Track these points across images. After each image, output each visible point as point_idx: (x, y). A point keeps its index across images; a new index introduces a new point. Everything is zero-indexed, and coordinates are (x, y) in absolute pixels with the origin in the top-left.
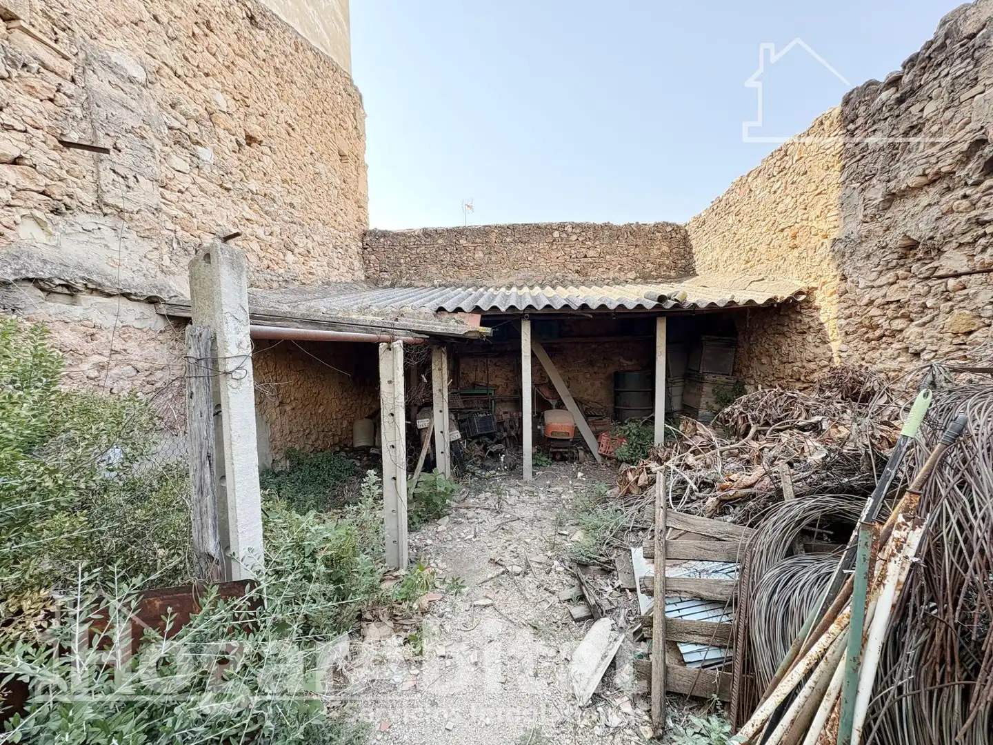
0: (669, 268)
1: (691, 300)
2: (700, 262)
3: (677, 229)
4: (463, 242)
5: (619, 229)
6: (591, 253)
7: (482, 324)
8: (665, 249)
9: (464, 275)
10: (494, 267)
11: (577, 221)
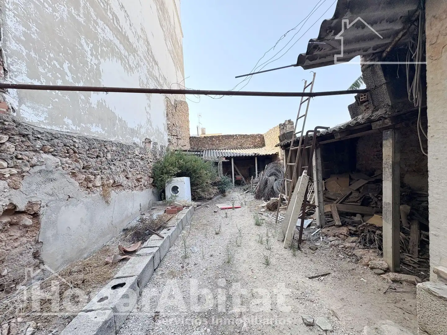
0: (260, 144)
1: (260, 154)
2: (266, 143)
3: (261, 135)
4: (214, 139)
5: (249, 135)
6: (243, 141)
7: (226, 159)
8: (259, 140)
9: (214, 147)
10: (221, 145)
11: (239, 134)
